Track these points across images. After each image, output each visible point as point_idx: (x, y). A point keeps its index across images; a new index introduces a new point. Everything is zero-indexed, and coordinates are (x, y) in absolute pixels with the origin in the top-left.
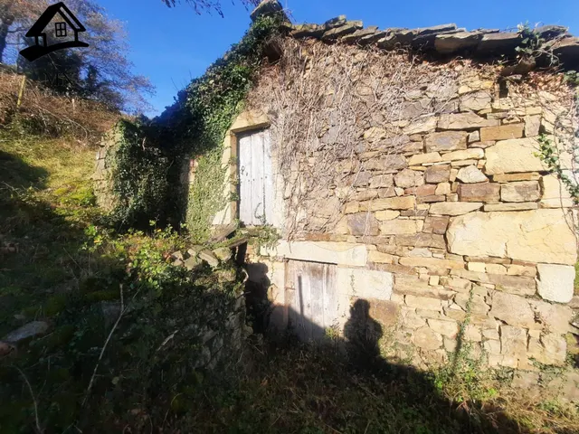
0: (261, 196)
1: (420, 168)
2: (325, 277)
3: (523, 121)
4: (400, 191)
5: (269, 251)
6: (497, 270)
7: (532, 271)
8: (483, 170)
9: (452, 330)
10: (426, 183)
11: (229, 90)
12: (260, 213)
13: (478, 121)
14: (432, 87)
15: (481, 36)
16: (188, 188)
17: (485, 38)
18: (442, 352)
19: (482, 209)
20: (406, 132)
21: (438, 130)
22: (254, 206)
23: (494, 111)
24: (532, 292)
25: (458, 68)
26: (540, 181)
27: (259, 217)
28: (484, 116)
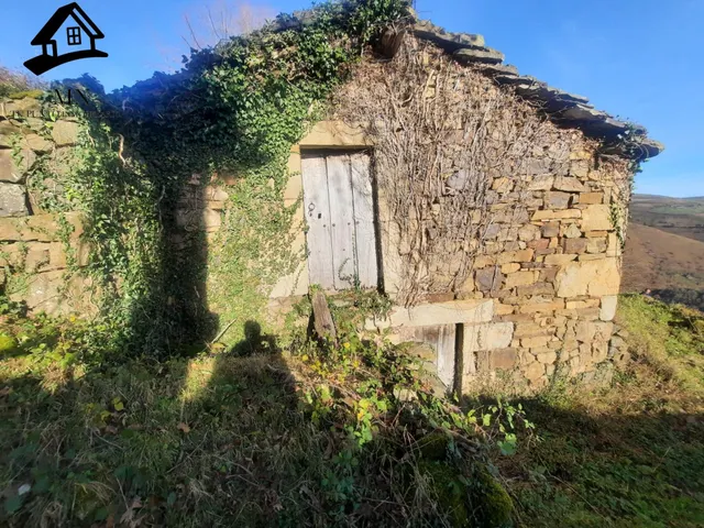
0: (349, 248)
1: (539, 223)
2: (441, 338)
3: (603, 191)
4: (523, 245)
5: (378, 323)
6: (581, 305)
7: (598, 301)
8: (579, 227)
9: (553, 357)
10: (542, 237)
11: (302, 77)
12: (348, 271)
13: (579, 187)
14: (552, 148)
15: (604, 118)
16: (204, 237)
17: (607, 121)
18: (545, 377)
19: (576, 259)
20: (531, 188)
21: (553, 189)
22: (337, 263)
23: (590, 180)
24: (596, 317)
25: (574, 136)
26: (607, 237)
27: (348, 279)
28: (583, 183)
